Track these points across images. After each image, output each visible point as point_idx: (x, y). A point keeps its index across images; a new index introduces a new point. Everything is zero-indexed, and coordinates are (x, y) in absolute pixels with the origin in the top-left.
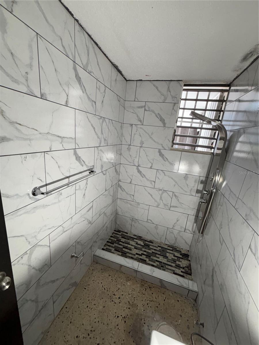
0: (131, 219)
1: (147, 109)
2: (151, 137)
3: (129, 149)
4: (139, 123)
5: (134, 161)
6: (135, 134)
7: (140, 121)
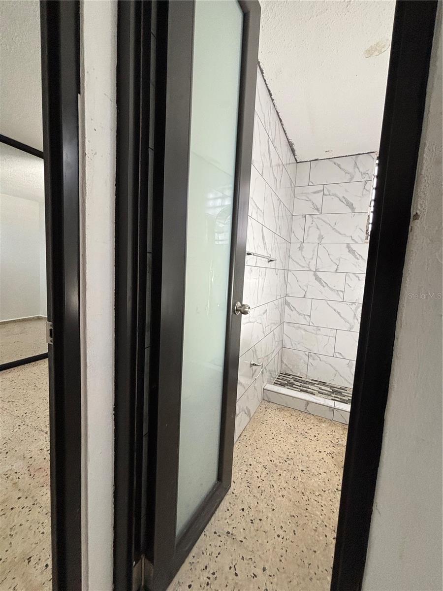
0: (307, 353)
1: (326, 192)
2: (334, 229)
3: (301, 248)
4: (316, 212)
5: (309, 265)
6: (309, 227)
7: (318, 210)
